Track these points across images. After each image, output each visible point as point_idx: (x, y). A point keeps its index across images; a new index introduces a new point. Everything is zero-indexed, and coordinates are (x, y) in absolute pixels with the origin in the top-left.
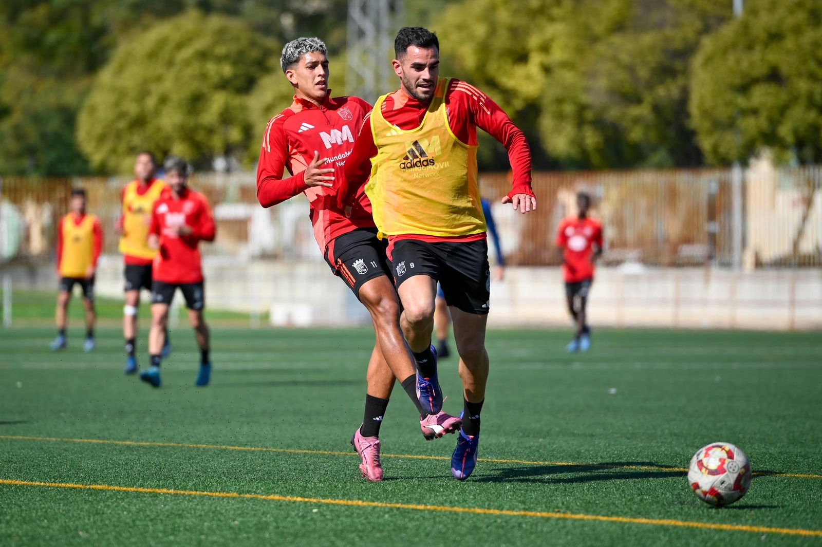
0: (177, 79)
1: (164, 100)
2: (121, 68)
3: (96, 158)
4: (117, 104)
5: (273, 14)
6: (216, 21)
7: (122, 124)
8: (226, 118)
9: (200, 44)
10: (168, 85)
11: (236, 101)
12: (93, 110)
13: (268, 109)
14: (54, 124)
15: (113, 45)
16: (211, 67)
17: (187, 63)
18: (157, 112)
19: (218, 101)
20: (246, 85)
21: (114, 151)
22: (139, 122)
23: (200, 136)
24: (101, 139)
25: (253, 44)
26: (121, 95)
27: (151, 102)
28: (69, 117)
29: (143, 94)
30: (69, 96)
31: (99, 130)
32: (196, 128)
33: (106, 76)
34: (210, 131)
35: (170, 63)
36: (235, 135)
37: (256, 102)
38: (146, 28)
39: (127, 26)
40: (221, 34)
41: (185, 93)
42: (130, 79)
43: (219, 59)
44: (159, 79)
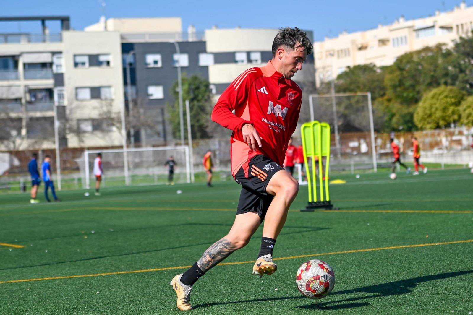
0: (440, 103)
1: (437, 109)
2: (425, 101)
3: (420, 126)
4: (424, 111)
5: (464, 85)
6: (449, 87)
7: (426, 117)
8: (453, 113)
9: (445, 94)
10: (437, 105)
11: (456, 108)
12: (418, 113)
13: (465, 110)
14: (408, 118)
15: (422, 96)
16: (449, 100)
17: (442, 99)
18: (435, 113)
19: (451, 108)
20: (458, 104)
21: (424, 124)
22: (430, 116)
23: (447, 119)
24: (420, 121)
25: (460, 93)
26: (425, 108)
27: (433, 110)
28: (412, 115)
29: (431, 108)
30: (411, 110)
31: (420, 118)
32: (446, 116)
33: (421, 104)
34: (449, 117)
35: (438, 99)
36: (456, 117)
37: (461, 108)
38: (430, 91)
39: (425, 90)
40: (451, 91)
41: (442, 107)
42: (427, 105)
43: (451, 98)
44: (435, 104)
